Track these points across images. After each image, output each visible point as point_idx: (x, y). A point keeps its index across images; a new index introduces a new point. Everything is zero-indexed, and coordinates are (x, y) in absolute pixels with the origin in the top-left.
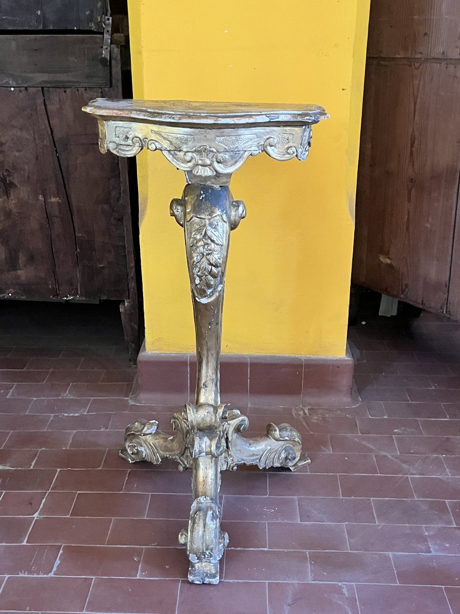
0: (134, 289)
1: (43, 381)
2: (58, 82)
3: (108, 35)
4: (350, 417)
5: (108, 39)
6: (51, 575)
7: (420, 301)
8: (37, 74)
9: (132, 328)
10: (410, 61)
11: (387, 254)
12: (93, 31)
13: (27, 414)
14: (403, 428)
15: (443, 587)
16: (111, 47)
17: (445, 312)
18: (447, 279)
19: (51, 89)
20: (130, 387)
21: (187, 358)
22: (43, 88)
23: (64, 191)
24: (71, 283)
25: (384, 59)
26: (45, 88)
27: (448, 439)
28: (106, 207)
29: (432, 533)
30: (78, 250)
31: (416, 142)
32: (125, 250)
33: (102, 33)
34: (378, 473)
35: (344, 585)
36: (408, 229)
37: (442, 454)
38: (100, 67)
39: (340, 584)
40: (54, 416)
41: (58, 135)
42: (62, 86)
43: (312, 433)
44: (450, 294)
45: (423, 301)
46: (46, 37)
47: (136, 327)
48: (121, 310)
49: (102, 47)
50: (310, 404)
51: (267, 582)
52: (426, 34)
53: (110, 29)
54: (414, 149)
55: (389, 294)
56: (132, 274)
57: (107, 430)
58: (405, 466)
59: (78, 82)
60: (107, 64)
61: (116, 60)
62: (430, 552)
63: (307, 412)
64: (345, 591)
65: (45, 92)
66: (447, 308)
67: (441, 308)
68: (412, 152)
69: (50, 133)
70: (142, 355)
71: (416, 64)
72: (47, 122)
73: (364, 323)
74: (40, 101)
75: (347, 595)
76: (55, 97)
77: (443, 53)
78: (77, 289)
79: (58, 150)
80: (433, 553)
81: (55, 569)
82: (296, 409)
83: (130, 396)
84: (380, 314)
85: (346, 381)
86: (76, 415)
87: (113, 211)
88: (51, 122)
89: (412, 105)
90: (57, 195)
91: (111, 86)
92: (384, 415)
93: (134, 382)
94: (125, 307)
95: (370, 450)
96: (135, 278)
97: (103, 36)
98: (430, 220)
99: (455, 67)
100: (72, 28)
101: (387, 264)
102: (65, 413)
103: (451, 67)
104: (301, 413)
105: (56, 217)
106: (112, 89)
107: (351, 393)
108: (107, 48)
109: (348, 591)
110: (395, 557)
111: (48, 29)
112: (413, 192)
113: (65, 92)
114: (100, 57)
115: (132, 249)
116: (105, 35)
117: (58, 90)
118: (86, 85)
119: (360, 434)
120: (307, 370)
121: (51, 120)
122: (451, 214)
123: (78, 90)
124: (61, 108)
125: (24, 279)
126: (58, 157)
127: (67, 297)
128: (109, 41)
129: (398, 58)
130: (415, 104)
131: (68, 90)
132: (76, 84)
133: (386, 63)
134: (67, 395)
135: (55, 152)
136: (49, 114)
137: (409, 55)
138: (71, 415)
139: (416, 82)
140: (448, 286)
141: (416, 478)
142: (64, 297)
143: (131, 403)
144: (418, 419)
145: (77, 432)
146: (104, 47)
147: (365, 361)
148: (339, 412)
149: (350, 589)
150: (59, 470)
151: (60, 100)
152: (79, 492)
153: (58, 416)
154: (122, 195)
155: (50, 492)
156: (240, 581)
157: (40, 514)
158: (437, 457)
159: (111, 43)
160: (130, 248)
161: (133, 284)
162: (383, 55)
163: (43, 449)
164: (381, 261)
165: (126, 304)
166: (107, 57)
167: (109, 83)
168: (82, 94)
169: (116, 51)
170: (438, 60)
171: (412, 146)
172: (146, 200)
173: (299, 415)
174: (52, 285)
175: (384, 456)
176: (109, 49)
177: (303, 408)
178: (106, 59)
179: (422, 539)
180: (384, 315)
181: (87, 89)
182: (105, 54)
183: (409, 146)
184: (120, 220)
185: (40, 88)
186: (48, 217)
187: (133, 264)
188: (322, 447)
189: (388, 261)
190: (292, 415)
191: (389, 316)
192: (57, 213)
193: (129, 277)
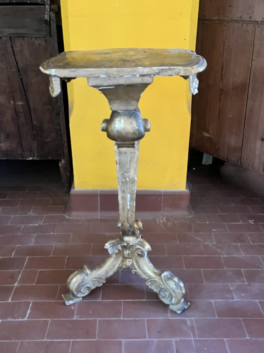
0: (67, 153)
1: (17, 205)
2: (19, 34)
3: (48, 6)
4: (188, 223)
5: (48, 8)
6: (26, 319)
7: (226, 157)
8: (7, 29)
9: (67, 175)
10: (221, 21)
11: (208, 132)
12: (39, 3)
13: (8, 225)
14: (217, 229)
15: (241, 318)
16: (50, 14)
17: (239, 163)
18: (241, 145)
19: (15, 38)
20: (66, 208)
21: (98, 192)
22: (10, 37)
23: (25, 98)
24: (31, 150)
25: (206, 20)
26: (12, 38)
27: (241, 234)
28: (50, 107)
29: (234, 288)
30: (35, 132)
31: (224, 68)
32: (61, 132)
33: (45, 5)
34: (204, 255)
35: (188, 319)
36: (219, 117)
37: (239, 243)
38: (44, 25)
39: (186, 319)
40: (24, 226)
41: (21, 65)
42: (22, 36)
43: (167, 232)
44: (242, 154)
45: (227, 157)
46: (11, 7)
47: (69, 174)
48: (60, 165)
49: (45, 13)
50: (166, 216)
51: (146, 319)
52: (230, 6)
53: (49, 2)
54: (223, 72)
55: (208, 153)
56: (66, 145)
57: (55, 234)
58: (219, 250)
59: (31, 34)
60: (48, 23)
61: (53, 21)
62: (234, 299)
63: (164, 220)
64: (188, 323)
65: (12, 41)
66: (240, 161)
67: (238, 161)
68: (222, 74)
69: (16, 64)
70: (72, 191)
71: (225, 23)
72: (14, 57)
73: (194, 169)
74: (9, 45)
75: (190, 325)
76: (18, 43)
77: (240, 17)
78: (34, 154)
79: (21, 74)
80: (235, 300)
81: (27, 315)
82: (158, 219)
83: (67, 214)
84: (203, 163)
85: (185, 203)
86: (37, 225)
87: (54, 109)
88: (16, 57)
89: (222, 47)
90: (22, 100)
91: (51, 36)
92: (206, 221)
93: (69, 205)
94: (62, 163)
95: (200, 242)
96: (67, 147)
97: (45, 7)
98: (232, 112)
99: (247, 26)
100: (27, 2)
101: (207, 137)
102: (30, 224)
103: (245, 25)
104: (161, 221)
105: (21, 113)
106: (51, 38)
107: (189, 210)
108: (47, 14)
109: (190, 323)
110: (215, 302)
111: (13, 2)
112: (222, 97)
113: (24, 40)
114: (43, 19)
115: (65, 131)
116: (46, 6)
117: (19, 38)
118: (36, 36)
119: (194, 233)
120: (164, 197)
121: (16, 56)
122: (244, 109)
123: (31, 39)
124: (22, 50)
125: (4, 148)
126: (21, 78)
127: (29, 158)
128: (49, 9)
129: (214, 20)
130: (224, 47)
131: (26, 39)
132: (30, 35)
133: (208, 22)
134: (31, 213)
135: (19, 75)
136: (15, 53)
137: (221, 18)
138: (34, 225)
139: (225, 34)
140: (241, 149)
141: (225, 257)
142: (27, 158)
143: (67, 217)
144: (225, 223)
145: (38, 235)
146: (46, 13)
147: (196, 191)
148: (182, 220)
149: (191, 321)
150: (28, 257)
151: (21, 45)
152: (40, 270)
153: (26, 226)
154: (59, 100)
155: (24, 271)
156: (131, 319)
157: (18, 283)
158: (236, 245)
159: (50, 11)
160: (64, 130)
161: (66, 151)
162: (206, 18)
163: (19, 245)
164: (204, 135)
165: (63, 162)
166: (47, 19)
167: (50, 35)
168: (34, 41)
169: (53, 15)
170: (237, 21)
171: (222, 70)
172: (73, 103)
173: (160, 222)
174: (20, 151)
175: (208, 245)
176: (49, 14)
177: (163, 218)
178: (47, 20)
179: (229, 291)
180: (205, 164)
181: (37, 38)
182: (47, 17)
183: (220, 70)
184: (58, 114)
185: (9, 38)
186: (17, 113)
187: (66, 139)
188: (174, 241)
189: (208, 135)
190: (156, 222)
191: (208, 164)
192: (21, 110)
193: (64, 147)
